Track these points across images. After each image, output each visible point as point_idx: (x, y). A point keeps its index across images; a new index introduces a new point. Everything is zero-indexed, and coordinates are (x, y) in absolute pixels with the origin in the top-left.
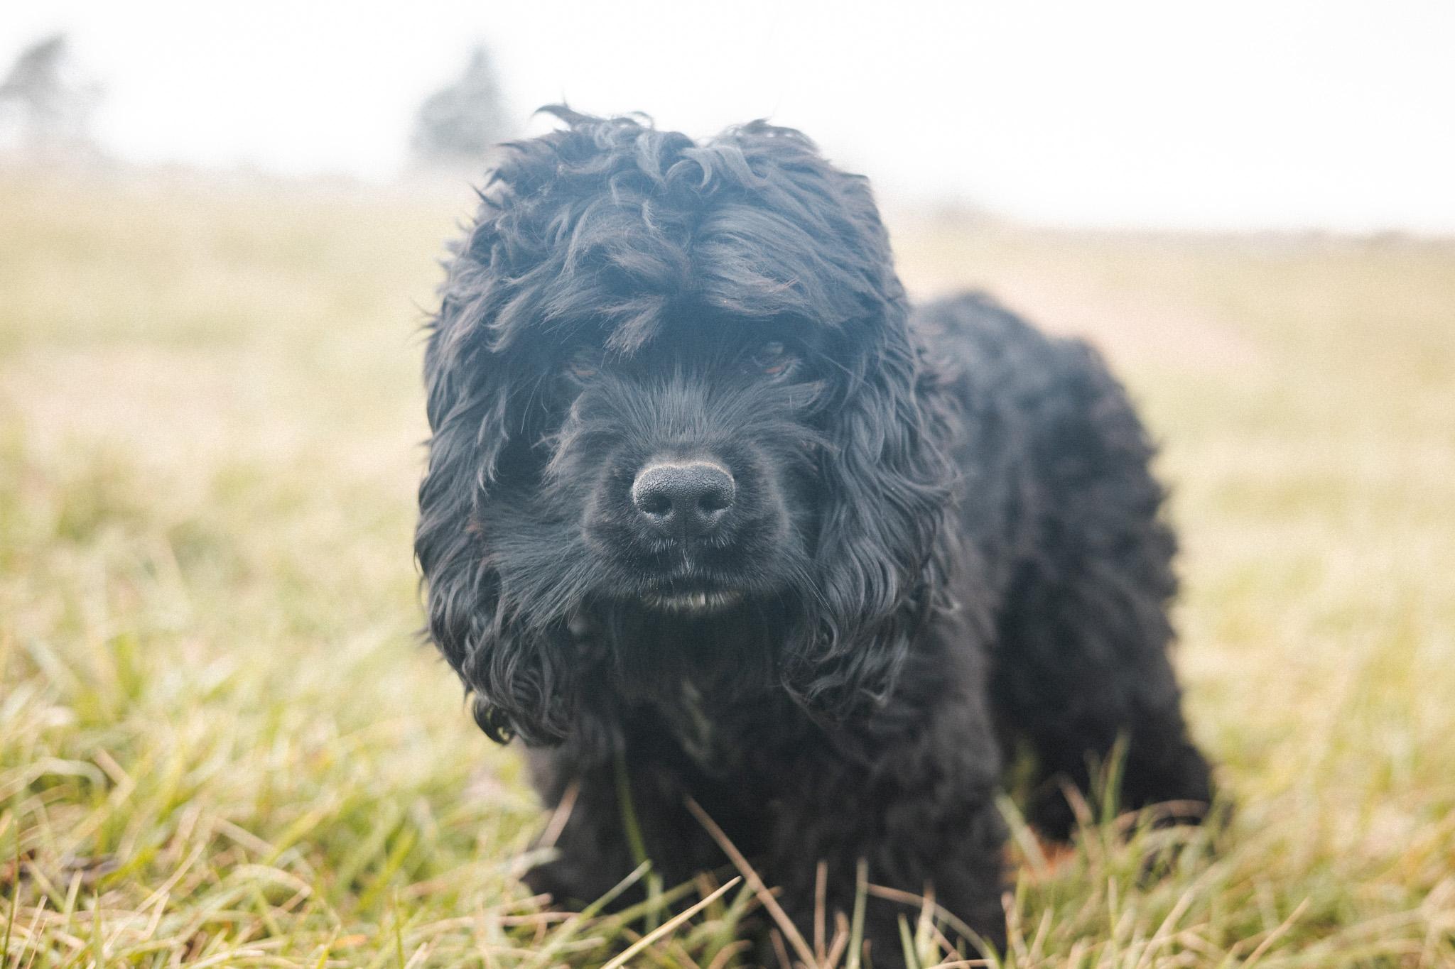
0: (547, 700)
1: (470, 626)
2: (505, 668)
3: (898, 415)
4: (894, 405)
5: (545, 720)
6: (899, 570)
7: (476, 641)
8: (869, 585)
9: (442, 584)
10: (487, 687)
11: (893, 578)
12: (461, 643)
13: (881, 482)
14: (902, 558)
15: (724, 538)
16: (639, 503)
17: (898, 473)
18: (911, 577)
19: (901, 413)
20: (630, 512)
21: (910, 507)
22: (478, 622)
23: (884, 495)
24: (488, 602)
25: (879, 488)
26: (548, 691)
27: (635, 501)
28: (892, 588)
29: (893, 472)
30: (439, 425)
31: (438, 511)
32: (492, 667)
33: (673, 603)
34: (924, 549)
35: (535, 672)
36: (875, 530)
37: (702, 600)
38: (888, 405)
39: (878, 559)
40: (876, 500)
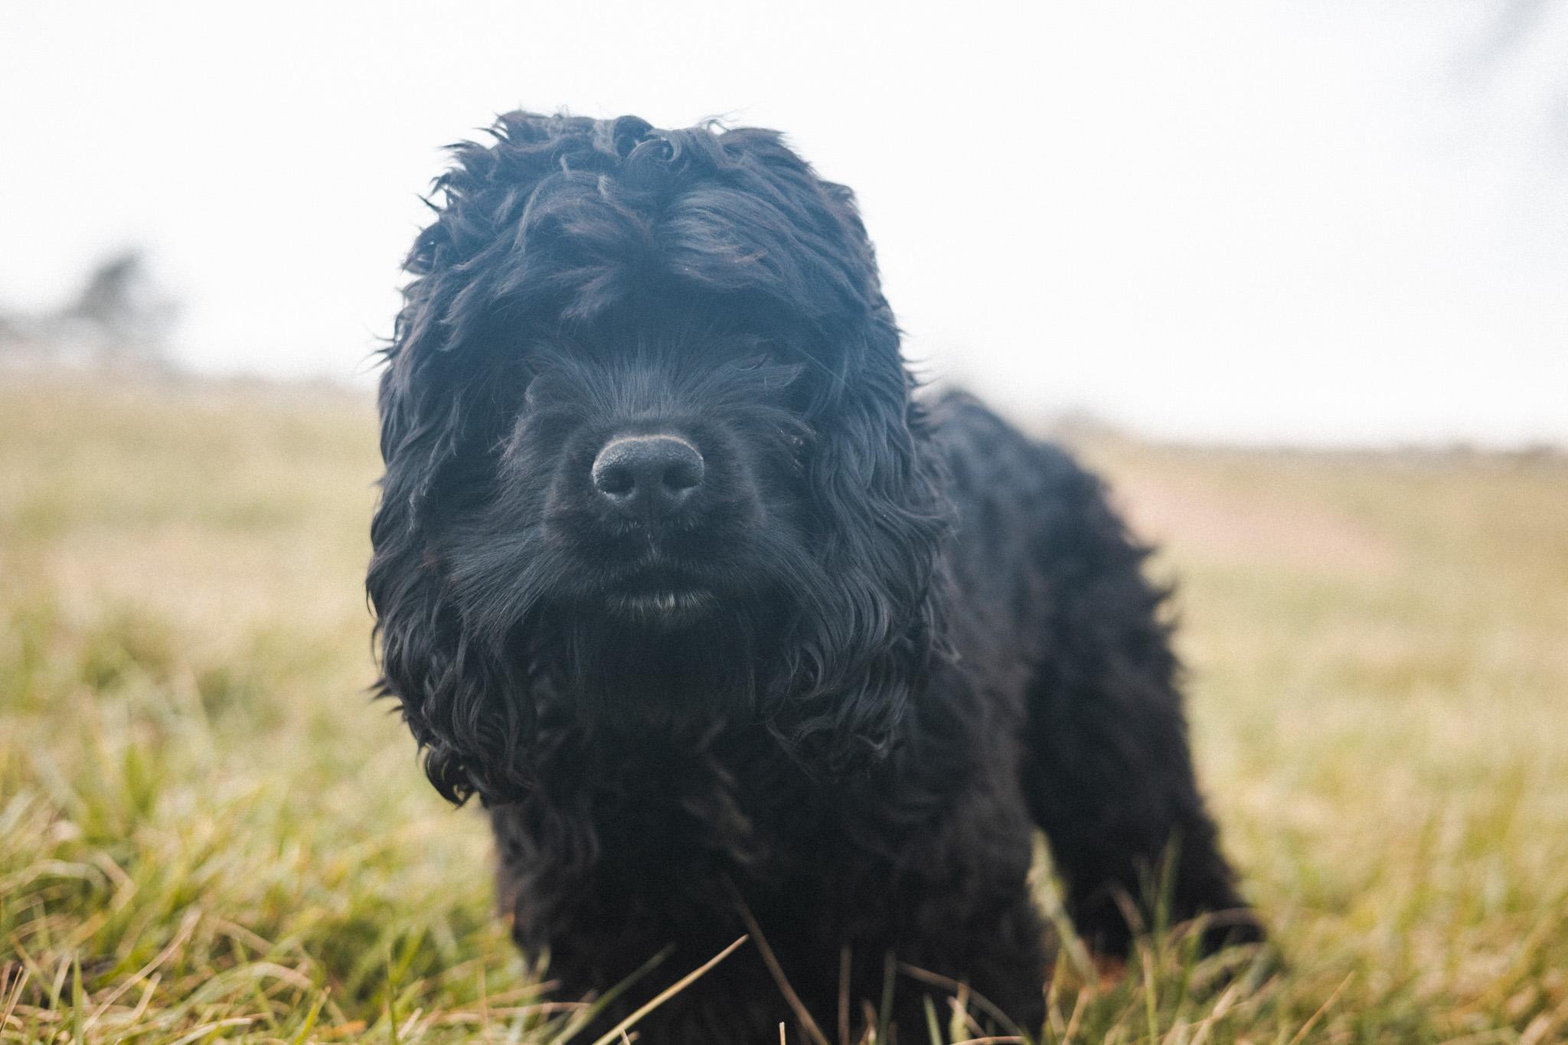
0: (513, 748)
1: (429, 665)
2: (469, 711)
3: (889, 441)
4: (886, 429)
5: (510, 769)
6: (892, 601)
7: (436, 680)
8: (859, 615)
9: (398, 623)
10: (449, 731)
11: (885, 610)
12: (420, 684)
13: (872, 509)
14: (895, 590)
15: (693, 519)
16: (599, 482)
17: (890, 501)
18: (906, 610)
19: (892, 437)
20: (590, 494)
21: (903, 536)
22: (438, 661)
23: (876, 523)
24: (447, 642)
25: (870, 513)
26: (514, 739)
27: (596, 481)
28: (884, 619)
29: (884, 498)
30: (391, 458)
31: (391, 546)
32: (455, 708)
33: (639, 604)
34: (920, 584)
35: (500, 717)
36: (866, 559)
37: (672, 600)
38: (878, 428)
39: (868, 588)
40: (866, 527)
